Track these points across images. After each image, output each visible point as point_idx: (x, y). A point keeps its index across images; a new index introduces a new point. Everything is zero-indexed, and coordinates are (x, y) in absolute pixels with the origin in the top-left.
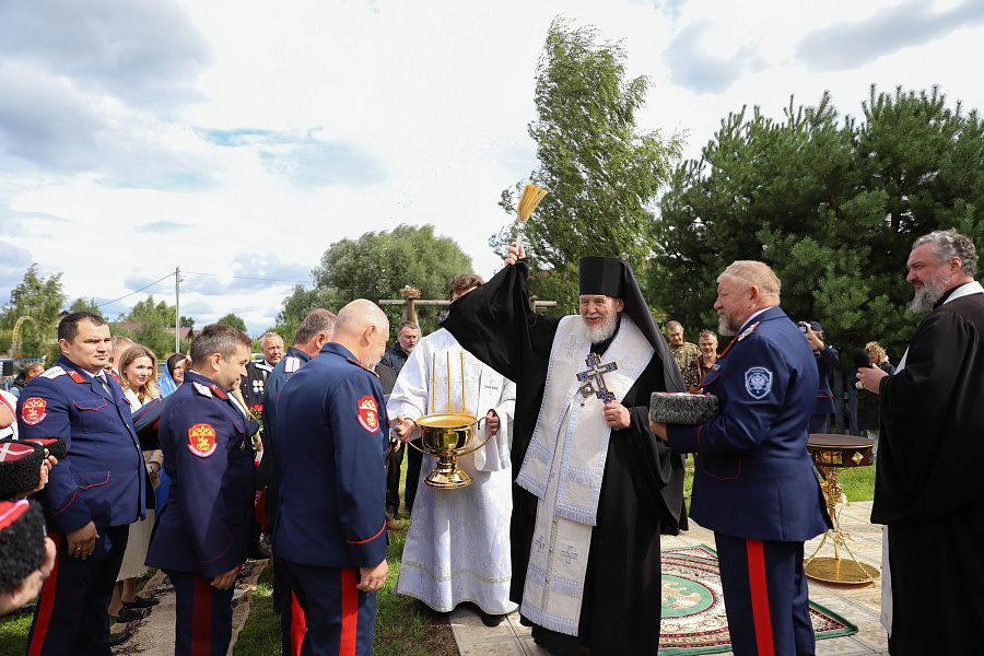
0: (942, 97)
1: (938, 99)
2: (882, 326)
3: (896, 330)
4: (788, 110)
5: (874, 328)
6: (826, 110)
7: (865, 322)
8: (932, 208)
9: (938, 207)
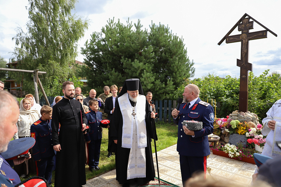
0: (169, 28)
1: (168, 28)
2: (158, 89)
3: (161, 90)
4: (128, 22)
5: (156, 89)
6: (139, 25)
7: (154, 87)
8: (168, 58)
9: (169, 58)
